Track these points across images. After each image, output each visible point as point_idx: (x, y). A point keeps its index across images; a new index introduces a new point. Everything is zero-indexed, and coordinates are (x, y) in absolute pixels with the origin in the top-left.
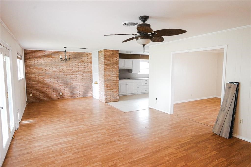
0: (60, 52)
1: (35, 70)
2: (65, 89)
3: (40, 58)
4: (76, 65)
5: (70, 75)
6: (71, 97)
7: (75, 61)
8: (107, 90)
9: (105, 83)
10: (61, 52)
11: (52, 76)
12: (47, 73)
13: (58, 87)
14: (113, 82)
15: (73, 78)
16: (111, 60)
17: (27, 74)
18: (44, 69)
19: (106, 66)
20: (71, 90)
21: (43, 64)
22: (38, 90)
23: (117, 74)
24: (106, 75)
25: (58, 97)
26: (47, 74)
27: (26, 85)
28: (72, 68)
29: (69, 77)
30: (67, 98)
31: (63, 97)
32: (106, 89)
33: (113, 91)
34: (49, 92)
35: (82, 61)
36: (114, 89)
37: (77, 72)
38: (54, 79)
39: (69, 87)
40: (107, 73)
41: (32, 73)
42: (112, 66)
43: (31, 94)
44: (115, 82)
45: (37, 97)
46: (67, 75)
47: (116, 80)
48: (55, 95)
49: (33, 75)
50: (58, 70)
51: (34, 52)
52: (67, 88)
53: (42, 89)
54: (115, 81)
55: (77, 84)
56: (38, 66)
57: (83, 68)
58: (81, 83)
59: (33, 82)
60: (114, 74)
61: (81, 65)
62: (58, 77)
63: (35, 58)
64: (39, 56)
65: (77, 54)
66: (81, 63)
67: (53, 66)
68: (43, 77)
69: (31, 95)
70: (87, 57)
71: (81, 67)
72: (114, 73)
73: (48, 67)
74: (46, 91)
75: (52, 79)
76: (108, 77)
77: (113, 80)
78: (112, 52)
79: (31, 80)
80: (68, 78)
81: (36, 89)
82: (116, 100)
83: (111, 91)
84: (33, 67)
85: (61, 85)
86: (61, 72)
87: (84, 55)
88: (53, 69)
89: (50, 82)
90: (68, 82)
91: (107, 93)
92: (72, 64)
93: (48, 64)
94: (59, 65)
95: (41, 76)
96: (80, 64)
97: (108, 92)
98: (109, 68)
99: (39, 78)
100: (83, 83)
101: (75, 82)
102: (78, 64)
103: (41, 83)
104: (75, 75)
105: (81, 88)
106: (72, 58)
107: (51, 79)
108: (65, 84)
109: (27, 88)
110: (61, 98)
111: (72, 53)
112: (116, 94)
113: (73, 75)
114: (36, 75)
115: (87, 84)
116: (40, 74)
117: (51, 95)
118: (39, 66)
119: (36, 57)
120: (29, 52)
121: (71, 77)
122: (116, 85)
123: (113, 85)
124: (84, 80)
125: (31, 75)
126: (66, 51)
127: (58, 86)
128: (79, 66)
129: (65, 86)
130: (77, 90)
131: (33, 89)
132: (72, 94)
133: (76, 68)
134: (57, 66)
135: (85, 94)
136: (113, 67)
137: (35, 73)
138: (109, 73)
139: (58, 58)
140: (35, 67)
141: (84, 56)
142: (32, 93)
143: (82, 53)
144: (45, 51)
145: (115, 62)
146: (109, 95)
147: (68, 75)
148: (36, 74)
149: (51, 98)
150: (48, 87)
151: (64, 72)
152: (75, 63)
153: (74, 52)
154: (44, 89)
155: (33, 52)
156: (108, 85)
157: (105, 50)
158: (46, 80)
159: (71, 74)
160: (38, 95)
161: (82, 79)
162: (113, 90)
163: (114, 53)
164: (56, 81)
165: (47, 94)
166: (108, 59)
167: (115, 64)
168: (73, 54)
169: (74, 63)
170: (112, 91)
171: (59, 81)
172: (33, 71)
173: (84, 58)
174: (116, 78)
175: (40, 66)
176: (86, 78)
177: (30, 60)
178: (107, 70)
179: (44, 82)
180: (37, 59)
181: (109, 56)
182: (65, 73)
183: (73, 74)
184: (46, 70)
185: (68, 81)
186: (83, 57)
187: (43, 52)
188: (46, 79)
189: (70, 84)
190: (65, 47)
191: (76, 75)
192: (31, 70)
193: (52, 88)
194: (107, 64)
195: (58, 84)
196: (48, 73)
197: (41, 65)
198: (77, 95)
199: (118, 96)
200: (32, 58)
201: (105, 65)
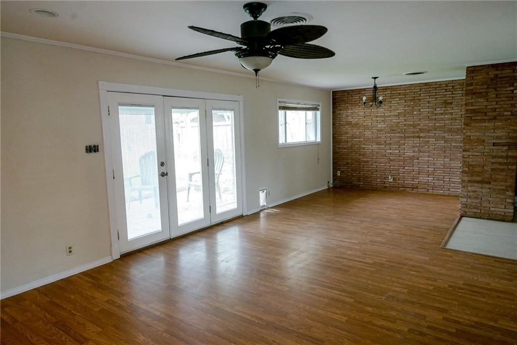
0: (393, 88)
1: (347, 127)
2: (400, 170)
3: (356, 104)
4: (429, 115)
5: (413, 137)
6: (413, 188)
7: (428, 105)
8: (469, 181)
9: (464, 161)
10: (396, 87)
11: (376, 139)
12: (366, 133)
13: (386, 163)
14: (494, 160)
15: (421, 145)
16: (492, 94)
17: (335, 135)
18: (362, 125)
19: (471, 113)
20: (413, 173)
21: (361, 116)
22: (350, 165)
23: (509, 138)
24: (470, 139)
25: (385, 183)
26: (367, 135)
27: (333, 155)
28: (419, 122)
29: (410, 142)
30: (404, 189)
31: (394, 186)
32: (466, 179)
33: (490, 189)
34: (369, 171)
35: (446, 104)
36: (495, 181)
37: (431, 130)
38: (380, 146)
39: (408, 165)
40: (474, 134)
41: (342, 133)
42: (491, 114)
43: (339, 172)
44: (500, 160)
45: (348, 178)
46: (405, 138)
47: (504, 154)
48: (379, 180)
49: (344, 138)
50: (388, 127)
51: (348, 93)
52: (404, 167)
53: (357, 163)
54: (502, 157)
55: (428, 160)
56: (352, 120)
57: (446, 122)
58: (439, 159)
59: (344, 150)
60: (497, 138)
61: (442, 113)
62: (387, 142)
63: (348, 105)
64: (355, 100)
65: (434, 86)
66: (444, 109)
67: (377, 119)
68: (360, 141)
69: (339, 174)
70: (460, 92)
71: (442, 119)
72: (499, 133)
73: (369, 122)
74: (364, 170)
75: (375, 146)
76: (476, 144)
77: (493, 154)
78: (497, 70)
79: (341, 146)
80: (408, 145)
81: (348, 164)
82: (500, 218)
83: (482, 188)
84: (344, 122)
85: (391, 160)
86: (394, 132)
87: (453, 86)
88: (378, 126)
89: (371, 151)
90: (408, 154)
91: (469, 192)
92: (419, 113)
93: (368, 116)
94: (390, 116)
95: (357, 138)
96: (439, 111)
97: (473, 189)
98: (479, 118)
99: (352, 143)
100: (445, 160)
101: (426, 154)
102: (436, 112)
103: (356, 153)
104: (425, 137)
105: (438, 172)
106: (420, 98)
107: (373, 146)
108: (400, 158)
109: (334, 161)
110: (390, 188)
111: (422, 85)
112: (502, 197)
113: (419, 137)
114: (348, 137)
115: (457, 162)
116: (355, 136)
117: (371, 178)
118: (354, 121)
119: (351, 103)
120: (341, 94)
121: (415, 143)
122: (504, 169)
123: (493, 170)
124: (447, 152)
125: (340, 138)
126: (378, 86)
127: (386, 160)
128: (436, 117)
129: (401, 163)
130: (428, 174)
131: (342, 163)
132: (416, 182)
133: (428, 122)
134: (386, 119)
135: (449, 187)
136: (495, 117)
137: (347, 133)
138: (478, 134)
139: (389, 100)
140: (347, 121)
141: (452, 90)
142: (341, 169)
143: (447, 83)
144: (364, 89)
145: (506, 99)
146: (476, 198)
147: (409, 137)
148: (349, 135)
149: (371, 184)
150: (367, 162)
151: (399, 130)
152: (427, 110)
153: (426, 83)
154: (360, 164)
155: (346, 94)
156: (475, 169)
157: (471, 69)
158: (364, 148)
159: (417, 135)
160: (349, 174)
161: (444, 149)
162: (490, 186)
163: (504, 72)
164: (382, 151)
165: (365, 175)
166: (481, 93)
167: (505, 106)
168: (423, 87)
169: (425, 110)
170: (487, 186)
171: (388, 151)
172: (344, 129)
173: (452, 94)
174: (506, 148)
175: (356, 120)
176: (455, 147)
177: (340, 110)
178: (472, 125)
179: (361, 151)
180: (352, 106)
181: (483, 84)
182: (402, 133)
183: (421, 135)
184: (366, 128)
185: (407, 152)
186: (450, 93)
187: (363, 92)
188: (364, 145)
189: (412, 158)
190: (375, 78)
191: (429, 138)
192: (342, 127)
193: (374, 164)
194: (472, 108)
195: (386, 158)
196: (368, 133)
197: (358, 117)
198: (427, 186)
199: (512, 207)
200: (344, 105)
201: (467, 110)
